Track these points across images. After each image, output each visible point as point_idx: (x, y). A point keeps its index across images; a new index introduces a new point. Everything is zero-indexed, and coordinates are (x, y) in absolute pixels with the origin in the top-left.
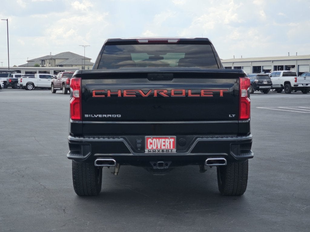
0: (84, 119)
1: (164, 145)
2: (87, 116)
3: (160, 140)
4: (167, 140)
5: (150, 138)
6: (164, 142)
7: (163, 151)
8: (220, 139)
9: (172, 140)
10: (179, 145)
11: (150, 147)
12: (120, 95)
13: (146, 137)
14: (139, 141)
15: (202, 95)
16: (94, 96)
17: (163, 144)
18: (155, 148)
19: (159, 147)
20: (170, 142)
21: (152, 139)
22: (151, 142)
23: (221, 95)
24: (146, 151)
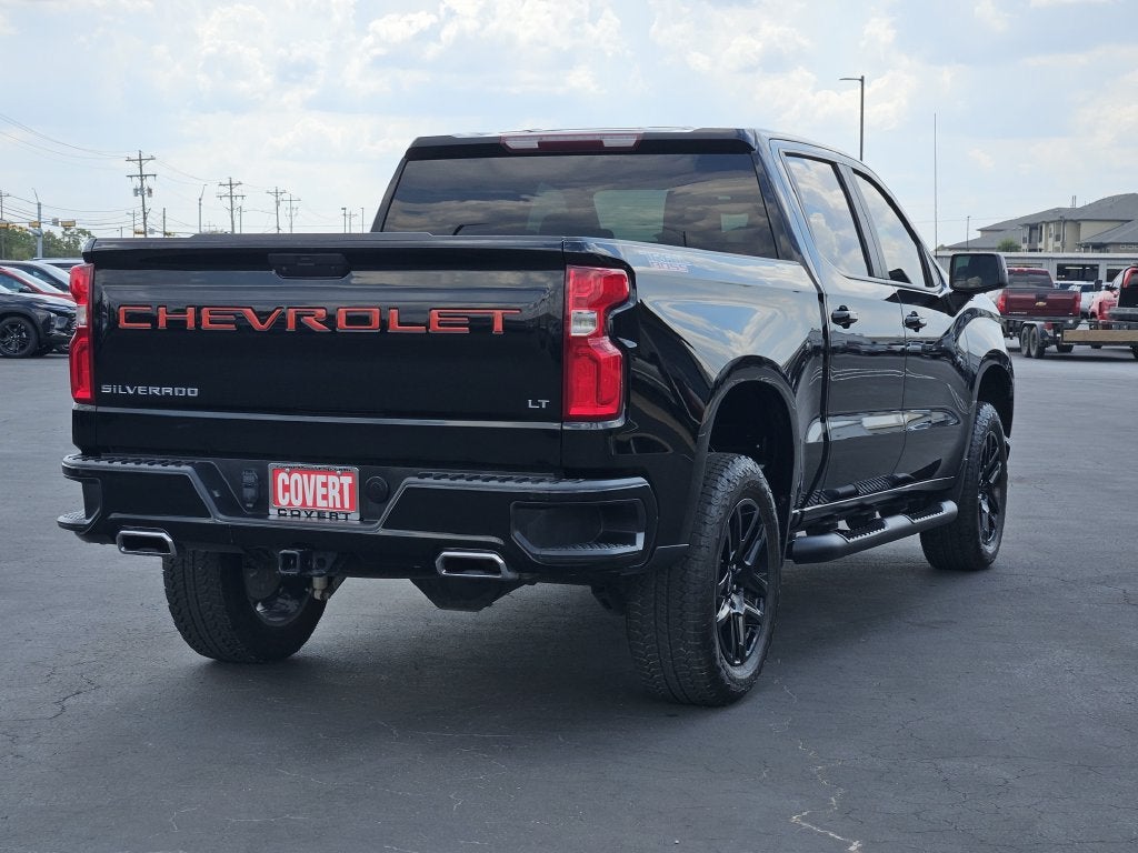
0: (99, 399)
1: (325, 497)
2: (106, 389)
3: (313, 476)
4: (332, 479)
5: (283, 469)
6: (325, 485)
7: (321, 515)
8: (478, 484)
9: (347, 480)
10: (369, 497)
11: (283, 502)
12: (191, 325)
13: (272, 465)
14: (249, 478)
15: (435, 328)
16: (123, 324)
17: (321, 491)
18: (297, 503)
19: (310, 502)
20: (342, 485)
21: (290, 474)
22: (287, 483)
23: (498, 326)
24: (273, 513)
